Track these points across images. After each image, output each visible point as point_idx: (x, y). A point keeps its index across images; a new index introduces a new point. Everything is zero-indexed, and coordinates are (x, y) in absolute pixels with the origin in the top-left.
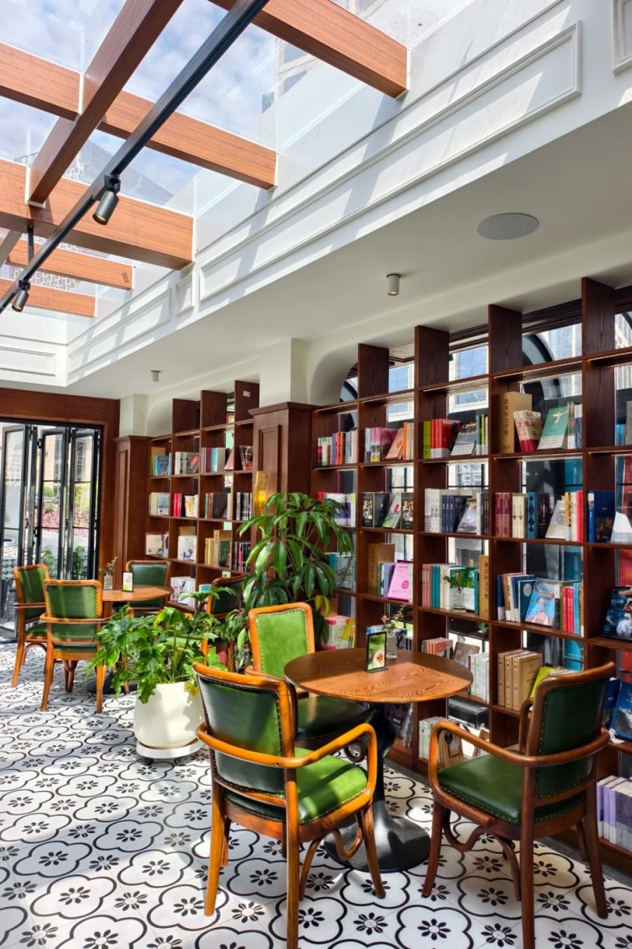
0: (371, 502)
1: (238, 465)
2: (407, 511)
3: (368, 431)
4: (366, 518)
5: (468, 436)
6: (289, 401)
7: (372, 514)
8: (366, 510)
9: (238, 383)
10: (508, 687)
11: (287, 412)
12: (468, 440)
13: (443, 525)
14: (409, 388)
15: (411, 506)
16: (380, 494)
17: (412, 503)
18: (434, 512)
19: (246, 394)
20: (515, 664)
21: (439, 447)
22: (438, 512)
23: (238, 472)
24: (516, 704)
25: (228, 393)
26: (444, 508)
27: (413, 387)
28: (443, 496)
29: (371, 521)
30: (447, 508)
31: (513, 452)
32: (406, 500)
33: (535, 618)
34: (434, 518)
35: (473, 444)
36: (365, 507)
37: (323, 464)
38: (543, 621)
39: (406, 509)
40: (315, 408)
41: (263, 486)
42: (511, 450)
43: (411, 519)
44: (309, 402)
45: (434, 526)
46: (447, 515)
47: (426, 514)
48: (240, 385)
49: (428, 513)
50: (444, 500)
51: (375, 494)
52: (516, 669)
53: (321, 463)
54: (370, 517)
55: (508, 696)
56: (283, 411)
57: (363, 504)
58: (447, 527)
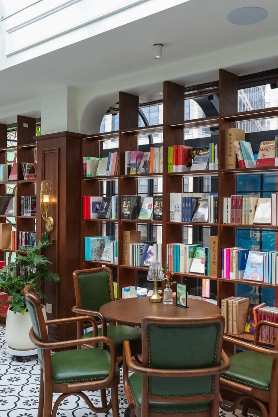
0: (129, 202)
1: (21, 176)
2: (157, 208)
3: (127, 153)
4: (125, 213)
5: (202, 158)
6: (66, 130)
7: (130, 210)
8: (125, 208)
9: (19, 117)
10: (230, 320)
11: (65, 138)
12: (203, 160)
13: (183, 217)
14: (160, 124)
15: (161, 204)
16: (135, 197)
17: (161, 202)
18: (177, 208)
19: (25, 125)
20: (235, 305)
21: (180, 165)
22: (180, 209)
23: (20, 182)
24: (235, 331)
25: (7, 124)
26: (184, 206)
27: (162, 123)
28: (183, 198)
29: (129, 215)
30: (186, 206)
31: (235, 168)
32: (158, 201)
33: (251, 277)
34: (177, 212)
35: (206, 164)
36: (124, 206)
37: (87, 176)
38: (257, 278)
39: (157, 207)
40: (84, 136)
41: (46, 191)
42: (233, 167)
43: (161, 214)
44: (79, 132)
45: (177, 218)
46: (186, 211)
47: (171, 210)
48: (21, 119)
49: (172, 209)
50: (184, 200)
51: (132, 197)
52: (235, 308)
53: (86, 175)
54: (128, 213)
55: (230, 326)
56: (62, 138)
57: (123, 204)
58: (186, 219)
